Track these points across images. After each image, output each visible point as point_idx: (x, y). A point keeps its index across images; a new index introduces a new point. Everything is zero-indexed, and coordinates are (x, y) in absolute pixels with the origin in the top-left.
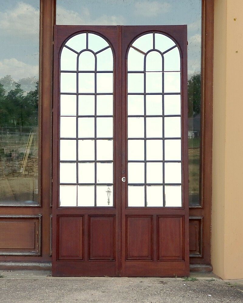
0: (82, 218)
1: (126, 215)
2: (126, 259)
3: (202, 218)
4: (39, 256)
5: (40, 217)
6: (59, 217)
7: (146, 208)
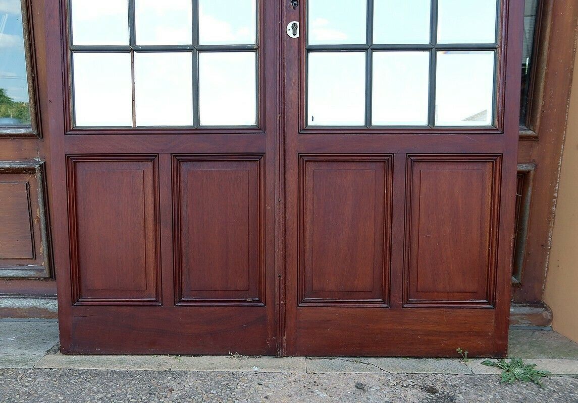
0: (150, 164)
1: (300, 156)
2: (300, 299)
3: (531, 168)
4: (46, 279)
5: (37, 166)
6: (73, 162)
7: (368, 131)
